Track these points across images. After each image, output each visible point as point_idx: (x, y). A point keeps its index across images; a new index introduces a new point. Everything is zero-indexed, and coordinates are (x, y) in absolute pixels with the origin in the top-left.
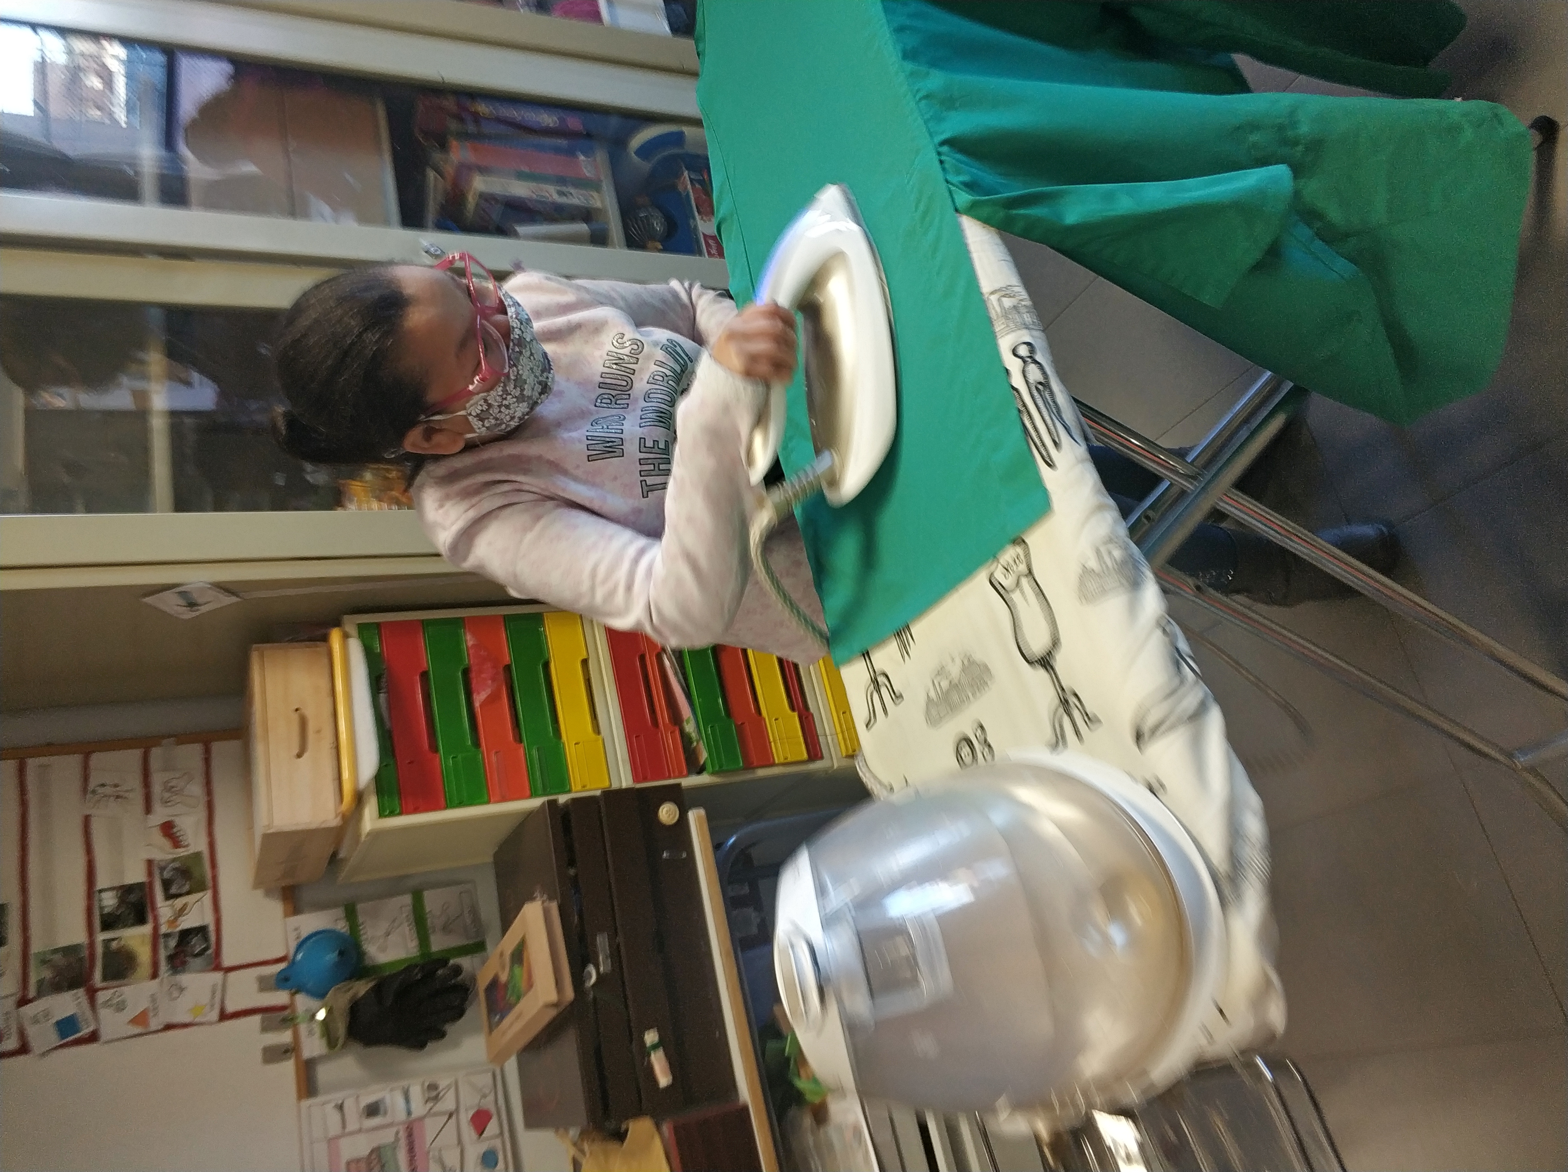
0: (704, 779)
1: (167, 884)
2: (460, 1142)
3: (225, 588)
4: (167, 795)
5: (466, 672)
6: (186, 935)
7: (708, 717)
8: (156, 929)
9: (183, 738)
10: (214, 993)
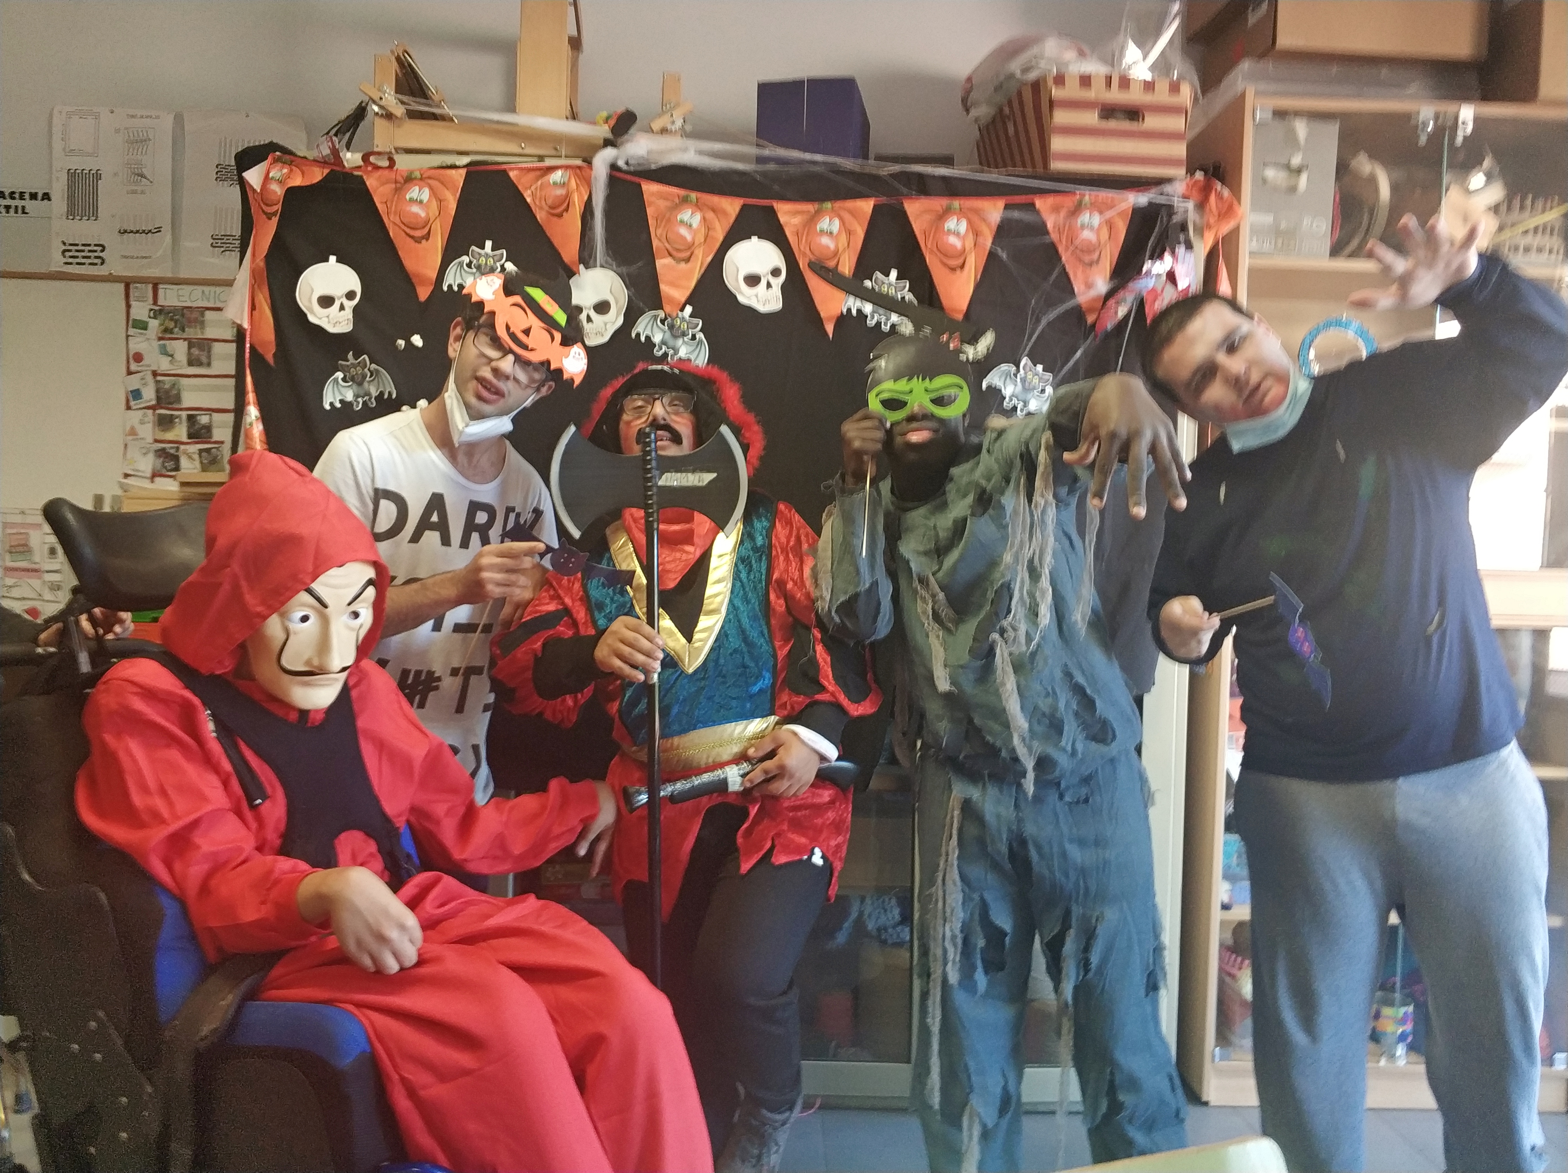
1: (208, 451)
2: (24, 599)
6: (176, 459)
8: (183, 443)
10: (140, 471)
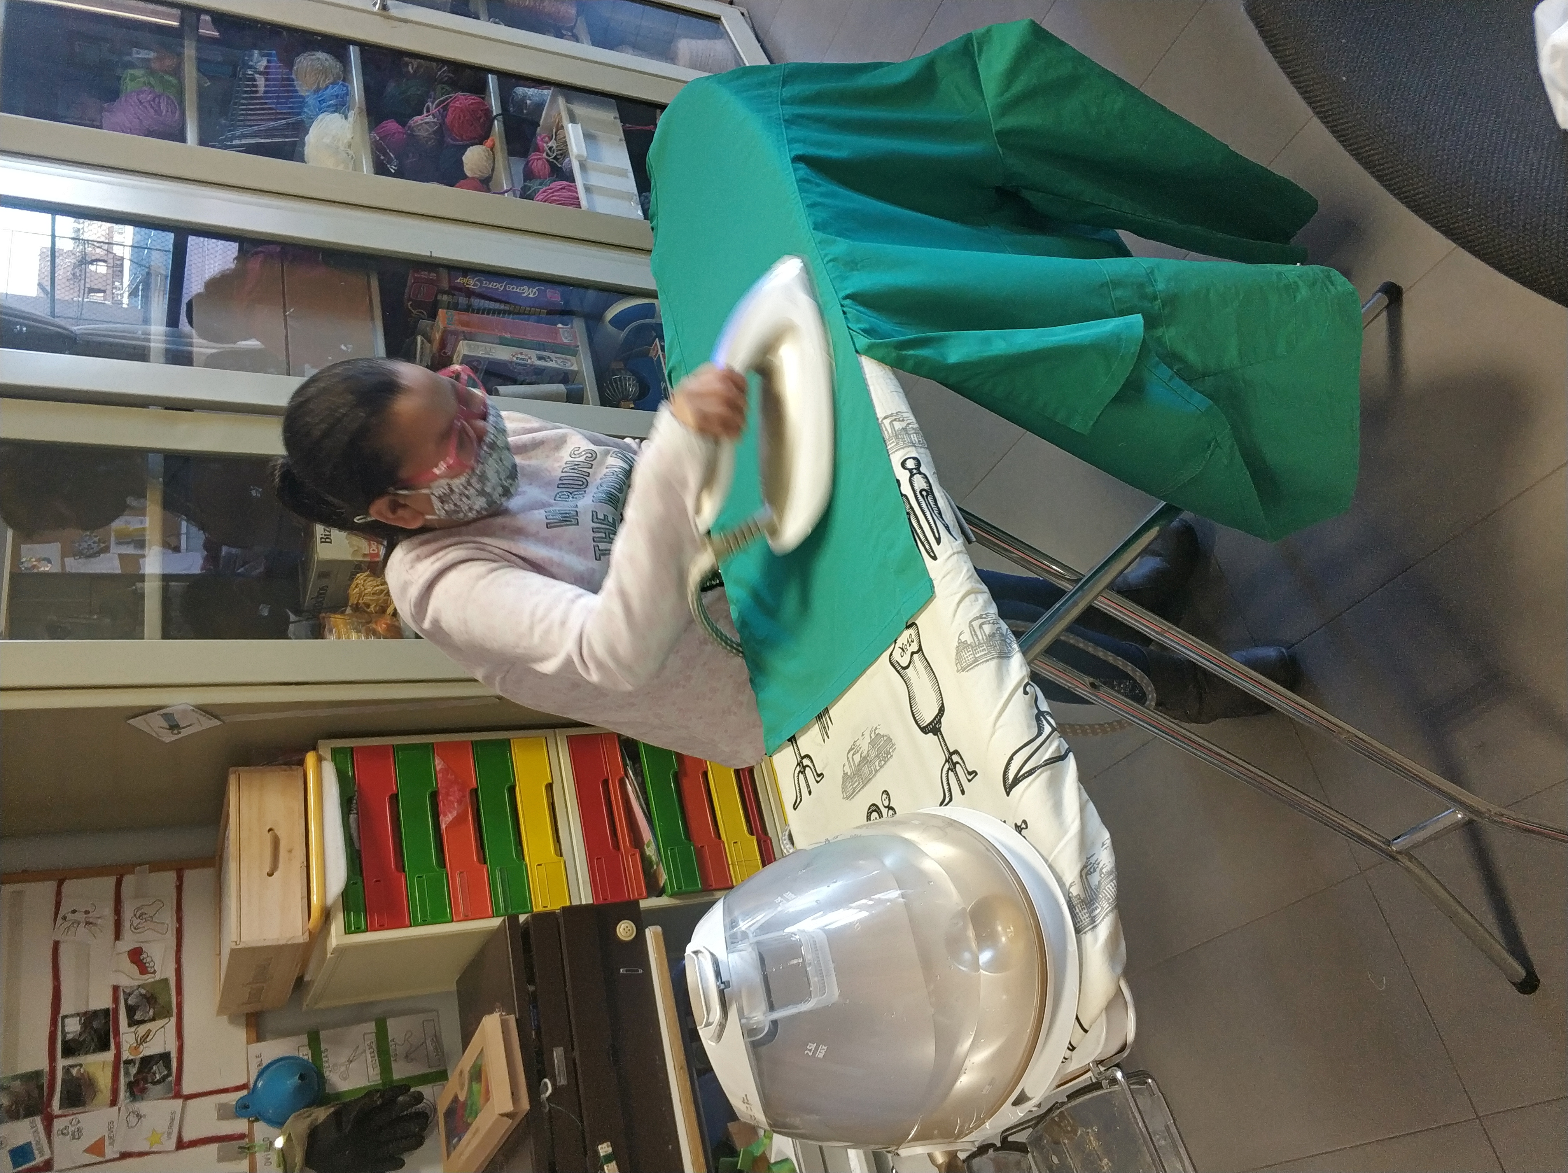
0: (664, 901)
1: (131, 1011)
3: (206, 710)
4: (136, 922)
5: (434, 795)
6: (147, 1062)
7: (668, 841)
8: (118, 1056)
9: (157, 866)
10: (172, 1120)
